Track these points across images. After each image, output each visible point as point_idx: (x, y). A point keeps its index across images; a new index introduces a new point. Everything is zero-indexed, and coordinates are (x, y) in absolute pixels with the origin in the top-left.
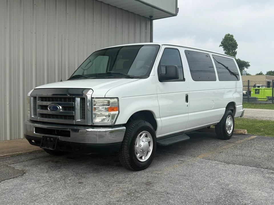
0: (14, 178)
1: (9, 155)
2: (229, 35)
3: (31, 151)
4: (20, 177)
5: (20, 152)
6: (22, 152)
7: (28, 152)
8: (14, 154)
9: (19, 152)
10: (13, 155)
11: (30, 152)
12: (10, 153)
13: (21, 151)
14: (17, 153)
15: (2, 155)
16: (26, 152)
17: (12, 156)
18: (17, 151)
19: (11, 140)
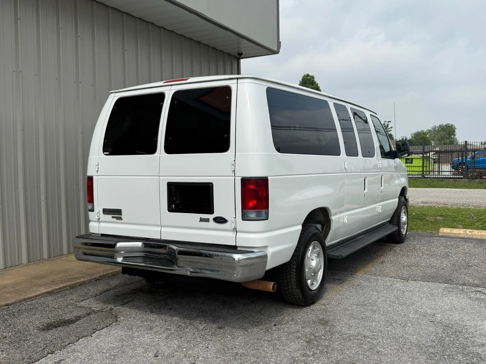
0: (107, 327)
1: (67, 286)
2: (308, 75)
3: (98, 276)
4: (115, 323)
5: (82, 280)
6: (85, 280)
7: (94, 279)
8: (73, 283)
9: (80, 279)
10: (73, 285)
11: (96, 278)
12: (65, 282)
13: (83, 277)
14: (78, 281)
15: (57, 287)
16: (90, 278)
17: (72, 287)
18: (76, 278)
19: (50, 259)
